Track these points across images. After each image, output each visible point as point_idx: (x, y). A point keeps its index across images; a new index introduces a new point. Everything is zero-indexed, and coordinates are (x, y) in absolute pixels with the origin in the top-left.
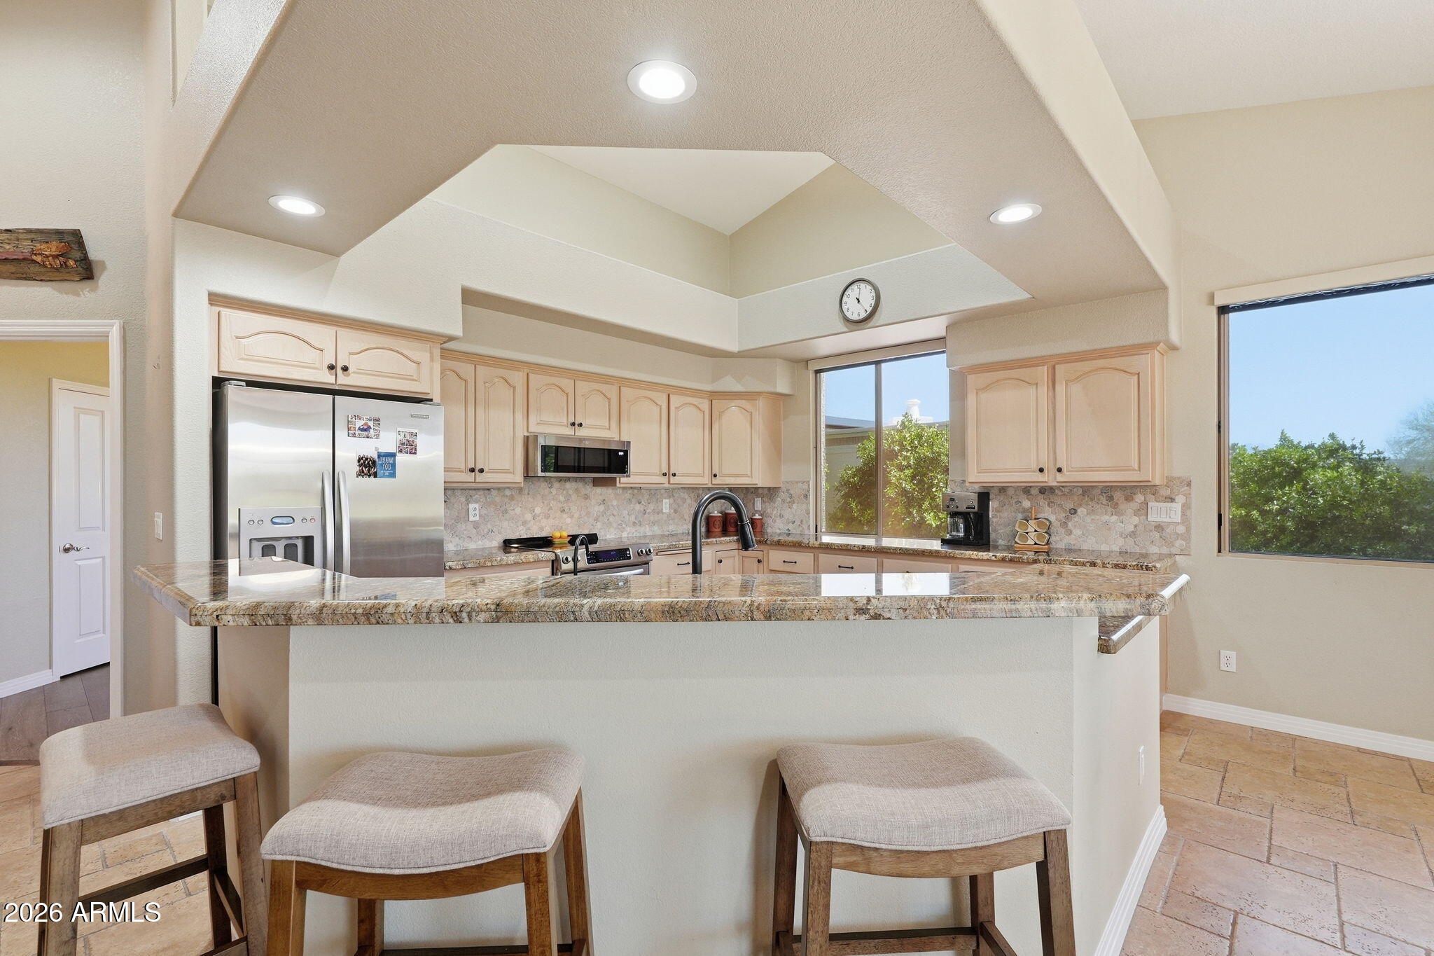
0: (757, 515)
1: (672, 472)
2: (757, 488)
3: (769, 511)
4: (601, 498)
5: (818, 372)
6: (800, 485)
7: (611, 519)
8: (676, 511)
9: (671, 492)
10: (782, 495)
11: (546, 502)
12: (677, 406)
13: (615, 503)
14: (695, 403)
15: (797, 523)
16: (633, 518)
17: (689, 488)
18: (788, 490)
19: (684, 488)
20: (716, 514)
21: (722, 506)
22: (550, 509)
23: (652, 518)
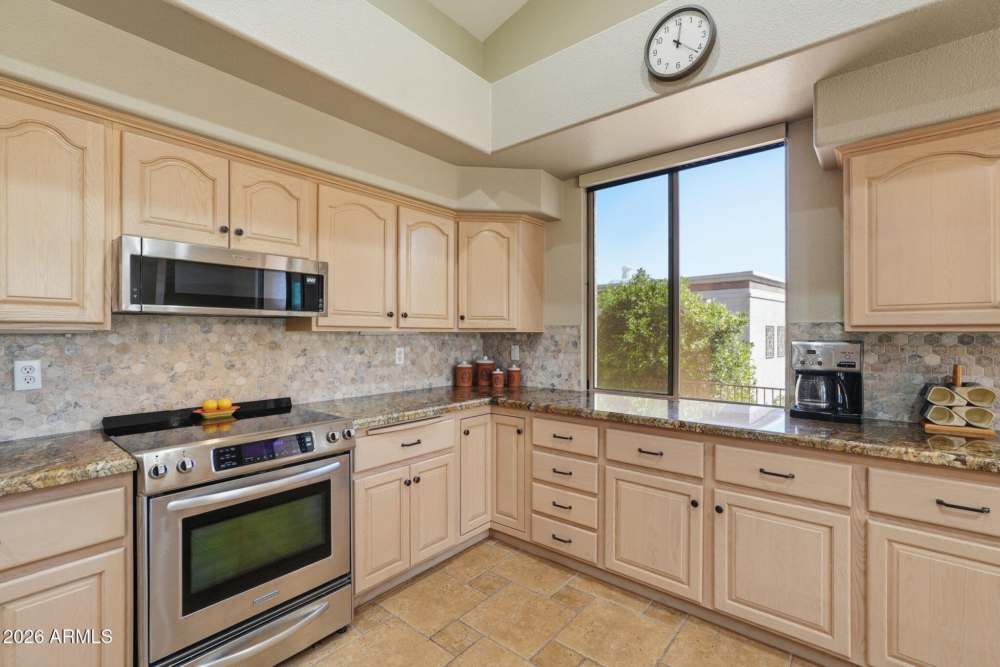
0: (514, 366)
1: (402, 311)
2: (514, 334)
3: (529, 361)
4: (301, 347)
5: (591, 190)
6: (568, 329)
7: (318, 376)
8: (413, 363)
9: (406, 338)
10: (545, 342)
11: (197, 355)
12: (409, 224)
13: (323, 353)
14: (437, 224)
15: (565, 376)
16: (351, 374)
17: (431, 333)
18: (552, 337)
19: (425, 333)
20: (465, 364)
21: (472, 356)
22: (207, 364)
23: (380, 373)
